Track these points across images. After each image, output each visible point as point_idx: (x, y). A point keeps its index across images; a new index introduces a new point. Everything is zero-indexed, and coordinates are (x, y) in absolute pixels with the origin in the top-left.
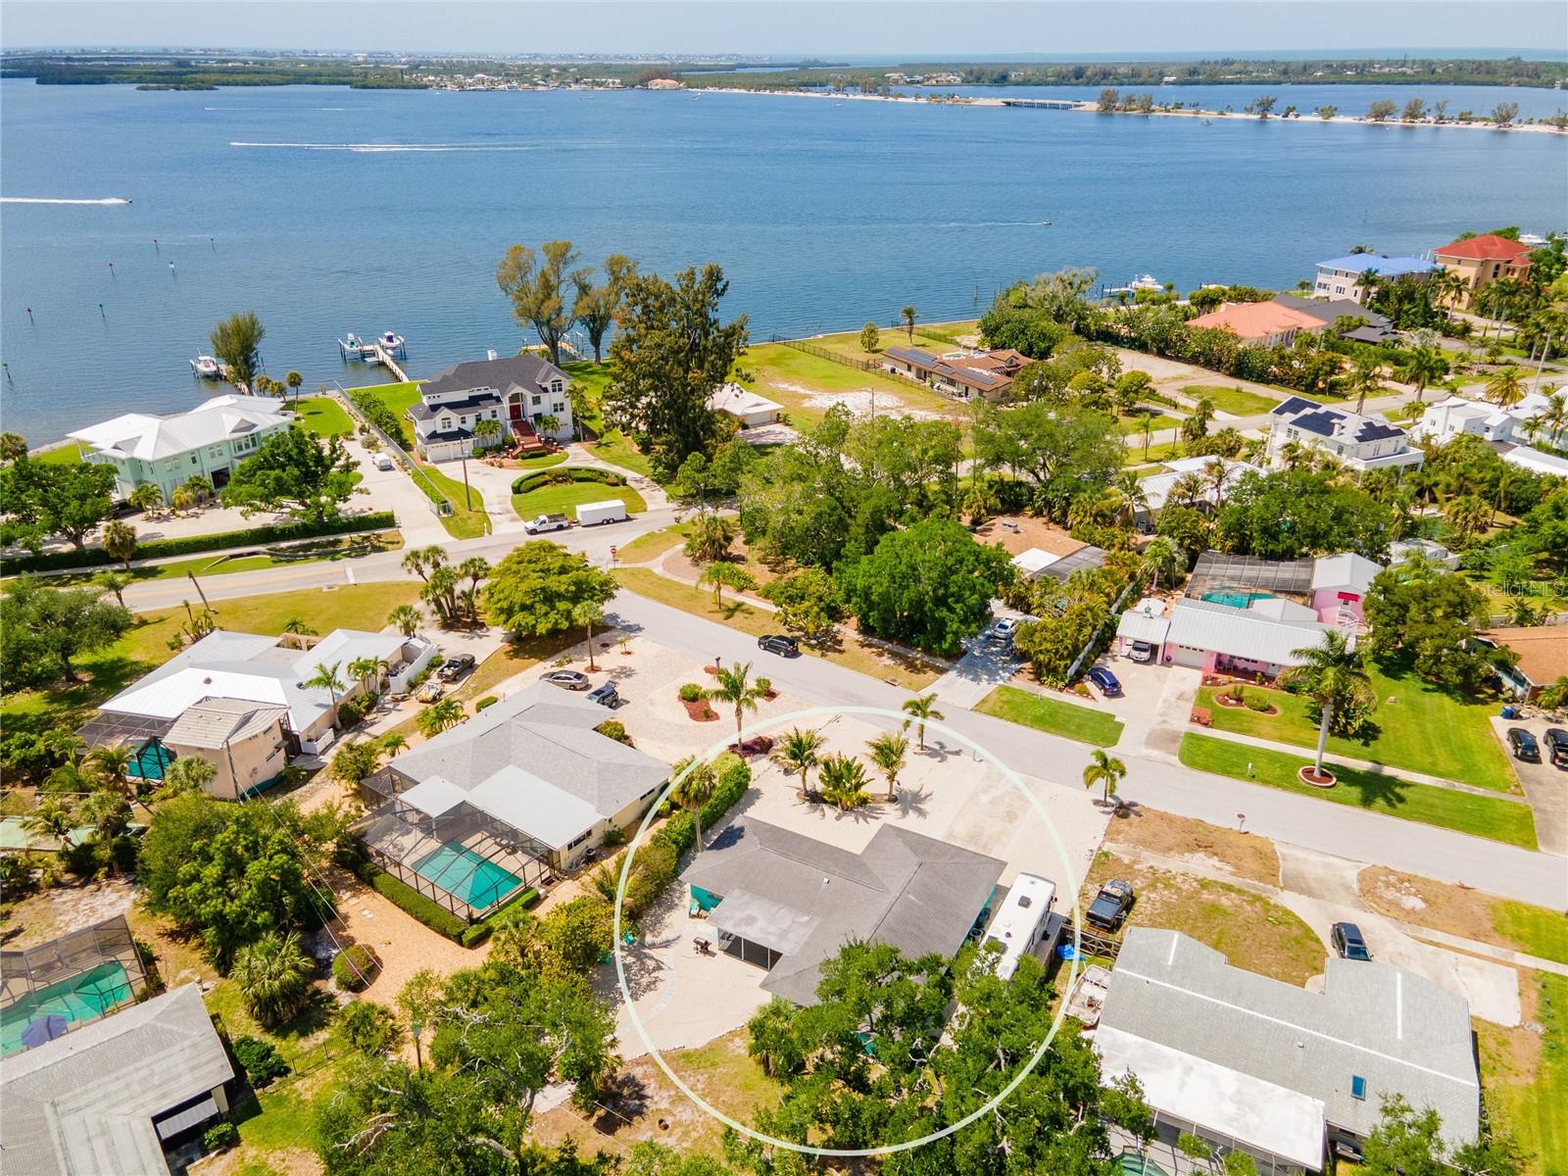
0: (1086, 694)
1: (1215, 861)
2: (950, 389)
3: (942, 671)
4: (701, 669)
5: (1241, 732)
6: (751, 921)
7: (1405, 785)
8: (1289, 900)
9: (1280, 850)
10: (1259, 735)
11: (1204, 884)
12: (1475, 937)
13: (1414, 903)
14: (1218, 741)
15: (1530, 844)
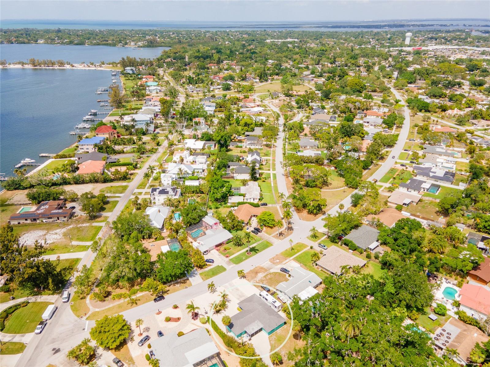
0: (210, 265)
1: (260, 274)
2: (51, 220)
3: (188, 279)
4: (156, 315)
5: (233, 254)
6: (253, 329)
7: (255, 247)
8: (272, 271)
9: (261, 266)
10: (235, 253)
11: (265, 277)
12: (286, 260)
13: (278, 261)
14: (233, 258)
15: (272, 245)
